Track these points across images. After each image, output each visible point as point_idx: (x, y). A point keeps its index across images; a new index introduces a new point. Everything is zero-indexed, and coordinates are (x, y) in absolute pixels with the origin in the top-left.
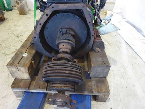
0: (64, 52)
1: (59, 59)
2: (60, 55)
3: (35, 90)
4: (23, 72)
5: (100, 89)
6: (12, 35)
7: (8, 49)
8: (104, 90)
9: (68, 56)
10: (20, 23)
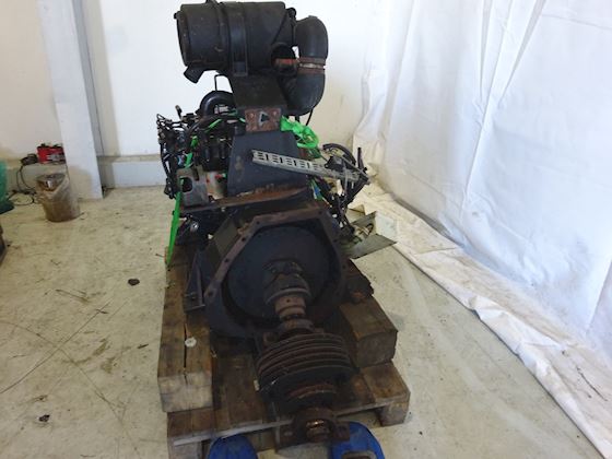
0: (293, 317)
1: (287, 335)
2: (288, 325)
3: (234, 427)
4: (197, 388)
5: (386, 390)
6: (64, 299)
7: (75, 345)
8: (395, 389)
9: (306, 324)
10: (67, 251)
